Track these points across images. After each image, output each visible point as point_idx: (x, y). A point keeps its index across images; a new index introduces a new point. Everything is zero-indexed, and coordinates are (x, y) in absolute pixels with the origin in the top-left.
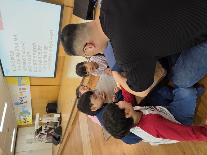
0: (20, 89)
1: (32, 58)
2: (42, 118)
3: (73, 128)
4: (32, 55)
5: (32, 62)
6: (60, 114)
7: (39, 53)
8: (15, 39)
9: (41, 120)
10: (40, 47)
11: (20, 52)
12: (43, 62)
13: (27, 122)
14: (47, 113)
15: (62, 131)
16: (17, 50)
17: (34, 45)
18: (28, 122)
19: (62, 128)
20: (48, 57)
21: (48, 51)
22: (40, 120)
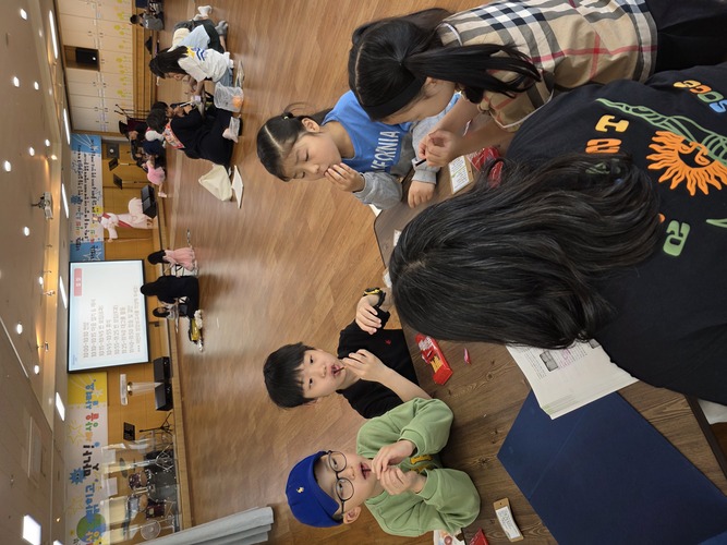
0: (88, 418)
1: (112, 328)
4: (112, 323)
5: (112, 335)
7: (122, 318)
8: (93, 305)
10: (123, 309)
11: (97, 322)
12: (127, 333)
16: (93, 319)
17: (115, 308)
20: (134, 323)
21: (133, 313)
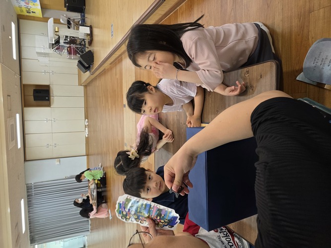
2: (58, 28)
3: (111, 69)
6: (91, 27)
9: (58, 32)
13: (33, 12)
14: (67, 11)
15: (93, 59)
18: (35, 12)
19: (94, 55)
22: (56, 32)
